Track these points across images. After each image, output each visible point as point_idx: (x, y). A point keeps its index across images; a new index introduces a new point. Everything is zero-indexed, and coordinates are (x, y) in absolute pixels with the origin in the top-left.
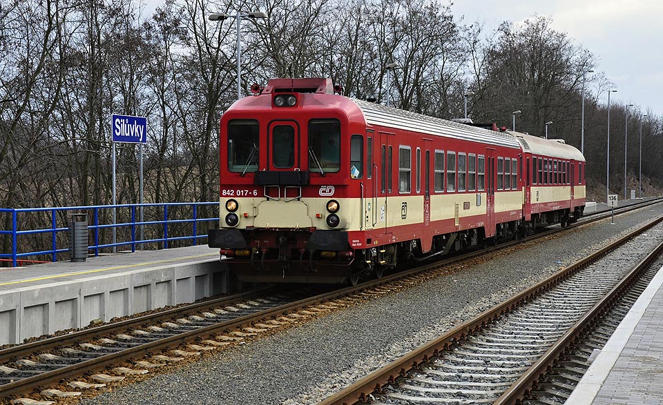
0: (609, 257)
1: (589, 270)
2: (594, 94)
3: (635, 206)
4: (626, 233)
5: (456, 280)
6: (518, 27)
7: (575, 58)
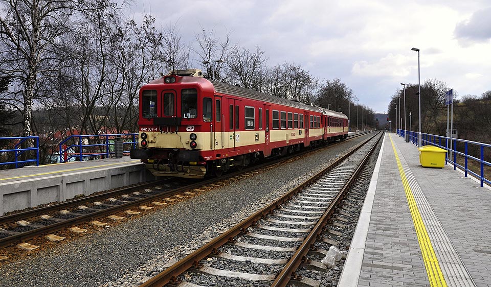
0: (355, 153)
1: (347, 160)
2: (353, 101)
3: (365, 133)
4: (362, 143)
5: (291, 167)
6: (331, 81)
7: (348, 90)
